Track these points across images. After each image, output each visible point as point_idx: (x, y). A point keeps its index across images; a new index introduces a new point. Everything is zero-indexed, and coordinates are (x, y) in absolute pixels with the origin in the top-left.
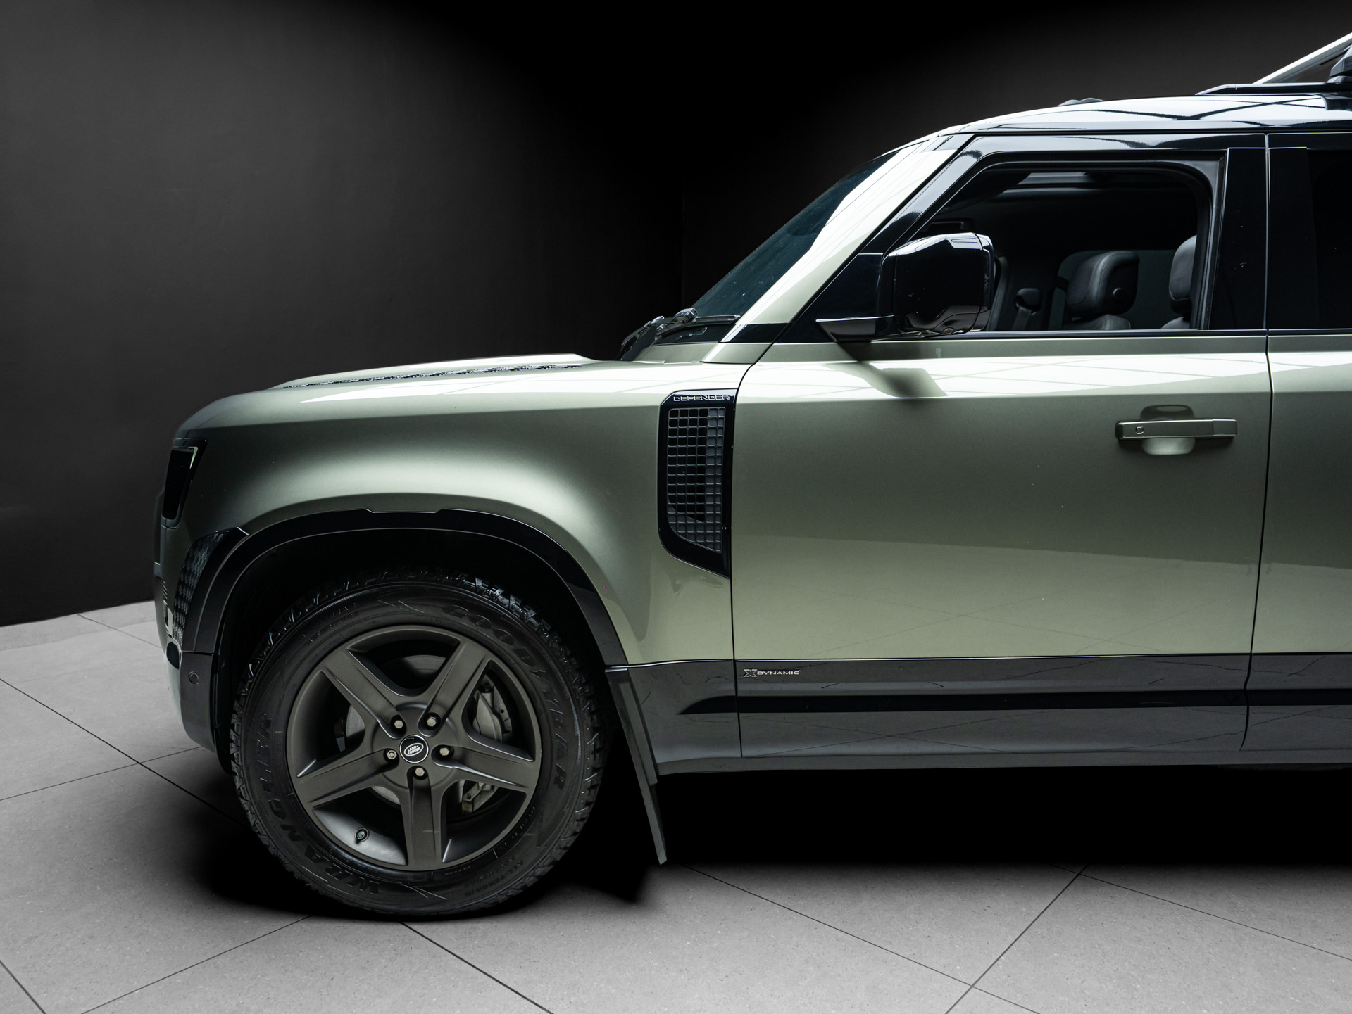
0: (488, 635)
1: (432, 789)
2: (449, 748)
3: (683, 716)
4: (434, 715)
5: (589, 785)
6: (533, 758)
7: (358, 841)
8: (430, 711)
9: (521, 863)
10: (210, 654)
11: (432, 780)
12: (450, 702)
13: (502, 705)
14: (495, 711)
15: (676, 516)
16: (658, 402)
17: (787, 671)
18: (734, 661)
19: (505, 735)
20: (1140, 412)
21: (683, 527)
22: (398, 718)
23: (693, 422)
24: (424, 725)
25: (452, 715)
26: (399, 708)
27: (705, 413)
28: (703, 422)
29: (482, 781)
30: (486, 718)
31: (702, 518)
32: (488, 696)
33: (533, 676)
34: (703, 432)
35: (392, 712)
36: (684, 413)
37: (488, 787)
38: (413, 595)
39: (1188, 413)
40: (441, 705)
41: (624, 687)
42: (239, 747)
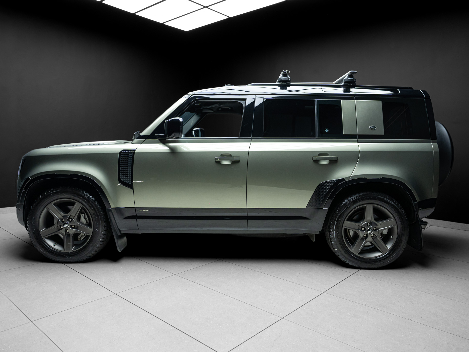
0: (81, 201)
1: (70, 234)
2: (74, 226)
3: (124, 220)
4: (71, 218)
5: (103, 234)
6: (91, 228)
7: (54, 246)
8: (70, 217)
9: (88, 250)
10: (23, 204)
11: (70, 233)
12: (74, 216)
13: (86, 217)
14: (85, 218)
15: (122, 176)
16: (119, 152)
17: (146, 210)
18: (135, 208)
19: (87, 223)
20: (220, 155)
21: (123, 178)
22: (63, 219)
23: (126, 156)
24: (68, 220)
25: (75, 218)
26: (63, 216)
27: (128, 154)
28: (128, 156)
29: (82, 233)
30: (83, 220)
31: (127, 177)
32: (83, 215)
33: (91, 210)
34: (128, 158)
35: (62, 217)
36: (124, 154)
37: (83, 235)
38: (66, 192)
39: (231, 155)
40: (72, 216)
41: (110, 213)
42: (28, 225)
